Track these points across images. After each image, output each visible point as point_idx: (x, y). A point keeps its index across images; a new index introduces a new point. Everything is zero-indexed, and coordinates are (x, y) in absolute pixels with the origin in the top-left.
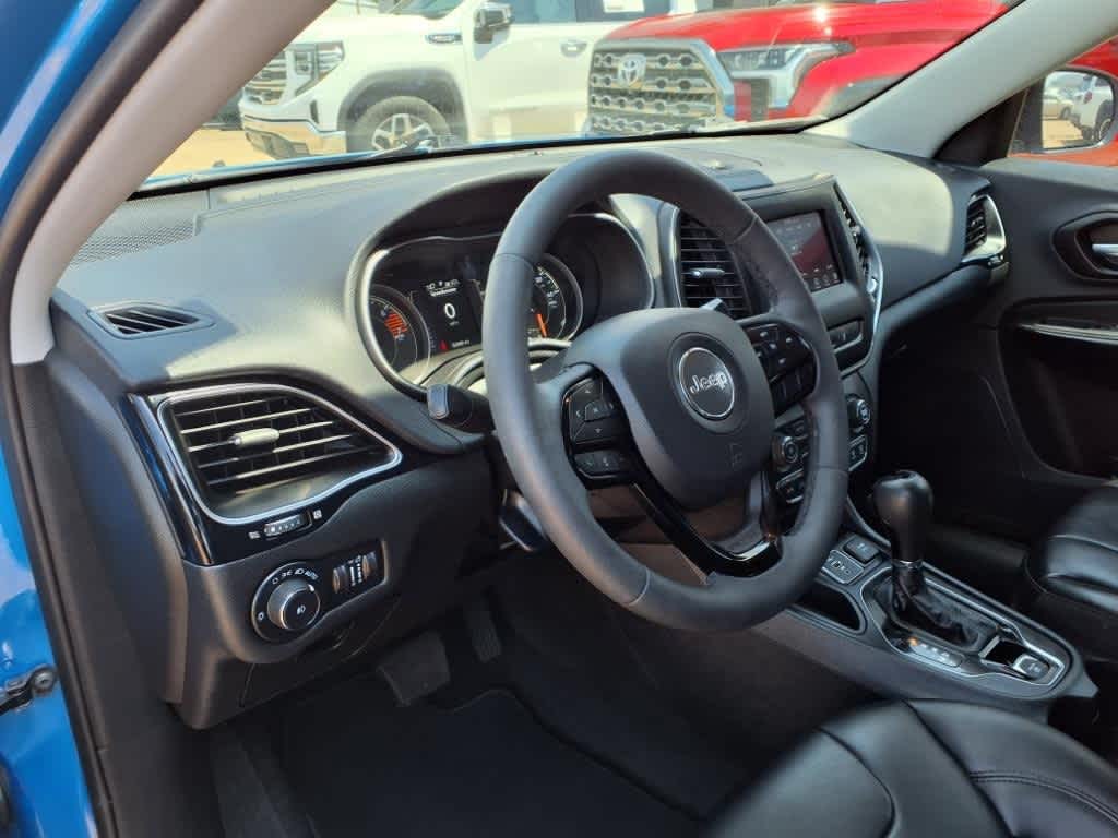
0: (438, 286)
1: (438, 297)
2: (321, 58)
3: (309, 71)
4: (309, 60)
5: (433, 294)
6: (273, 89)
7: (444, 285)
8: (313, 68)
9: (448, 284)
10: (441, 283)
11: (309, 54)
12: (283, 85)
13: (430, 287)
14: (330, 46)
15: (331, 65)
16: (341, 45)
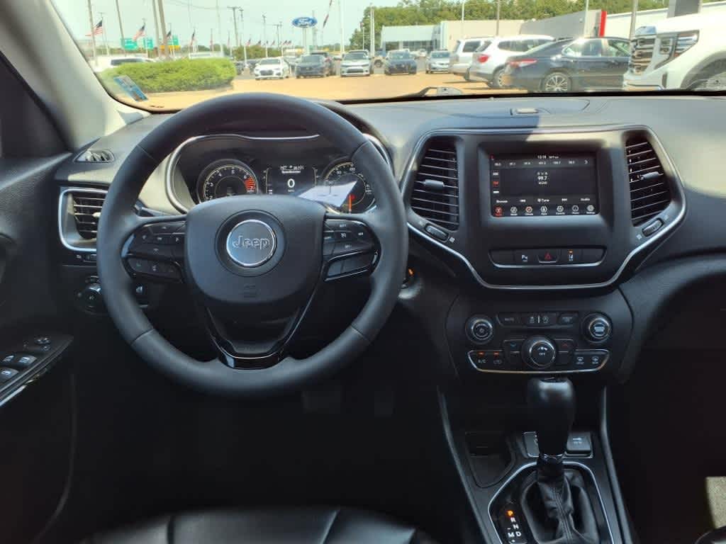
0: (288, 168)
1: (285, 174)
2: (679, 42)
3: (669, 52)
4: (671, 44)
5: (283, 172)
6: (642, 64)
7: (293, 168)
8: (672, 50)
9: (295, 168)
10: (291, 167)
11: (671, 40)
12: (649, 62)
13: (282, 168)
14: (689, 33)
15: (686, 48)
16: (697, 32)
